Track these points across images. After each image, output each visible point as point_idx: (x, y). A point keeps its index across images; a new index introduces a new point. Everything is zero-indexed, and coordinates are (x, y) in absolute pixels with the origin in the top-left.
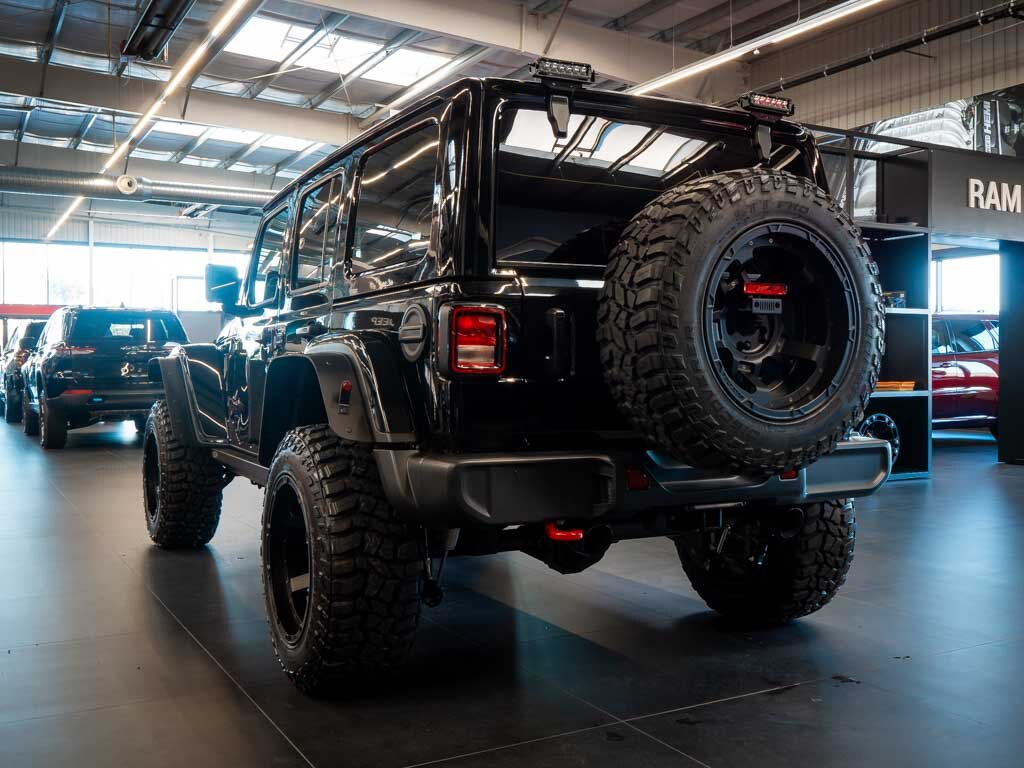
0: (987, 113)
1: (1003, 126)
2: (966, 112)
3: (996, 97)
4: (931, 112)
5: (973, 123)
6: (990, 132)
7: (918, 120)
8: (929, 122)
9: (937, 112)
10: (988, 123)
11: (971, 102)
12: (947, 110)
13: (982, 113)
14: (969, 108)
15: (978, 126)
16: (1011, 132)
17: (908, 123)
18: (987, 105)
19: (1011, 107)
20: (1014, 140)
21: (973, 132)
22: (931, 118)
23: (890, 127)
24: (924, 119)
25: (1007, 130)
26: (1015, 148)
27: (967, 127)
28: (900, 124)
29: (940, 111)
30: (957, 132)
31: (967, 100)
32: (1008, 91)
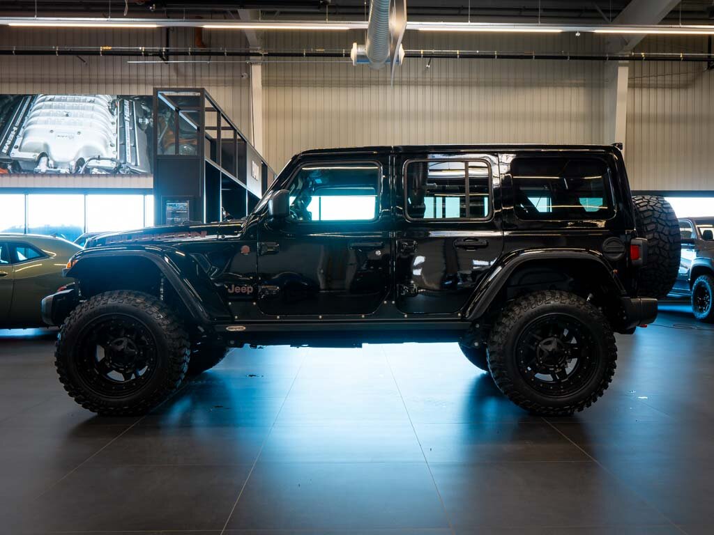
0: (127, 107)
1: (138, 118)
2: (112, 104)
3: (133, 99)
4: (85, 97)
5: (117, 111)
6: (129, 120)
7: (74, 101)
8: (84, 104)
9: (89, 98)
10: (127, 114)
11: (115, 98)
12: (97, 99)
13: (123, 107)
14: (114, 101)
15: (120, 114)
16: (144, 123)
17: (65, 100)
18: (127, 103)
19: (144, 108)
20: (146, 128)
21: (117, 117)
22: (84, 101)
23: (50, 100)
24: (79, 101)
25: (140, 121)
26: (146, 132)
27: (112, 114)
28: (59, 100)
29: (92, 98)
30: (105, 115)
31: (112, 96)
32: (141, 97)
